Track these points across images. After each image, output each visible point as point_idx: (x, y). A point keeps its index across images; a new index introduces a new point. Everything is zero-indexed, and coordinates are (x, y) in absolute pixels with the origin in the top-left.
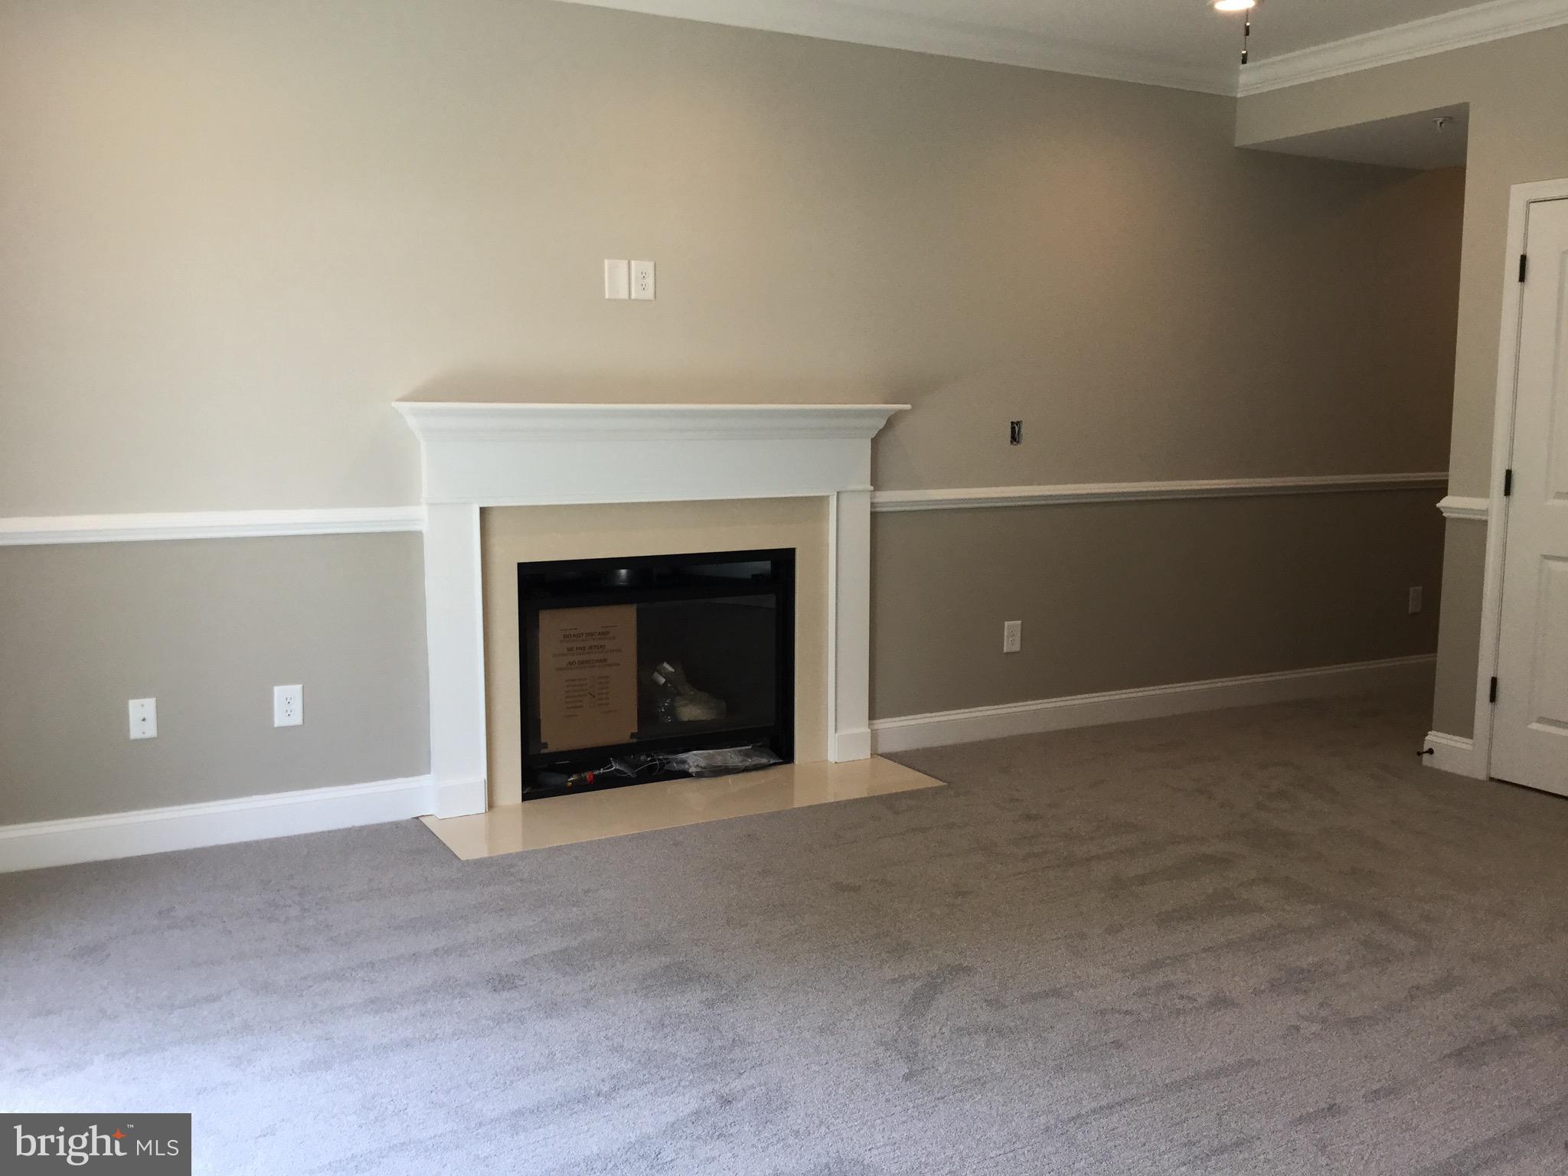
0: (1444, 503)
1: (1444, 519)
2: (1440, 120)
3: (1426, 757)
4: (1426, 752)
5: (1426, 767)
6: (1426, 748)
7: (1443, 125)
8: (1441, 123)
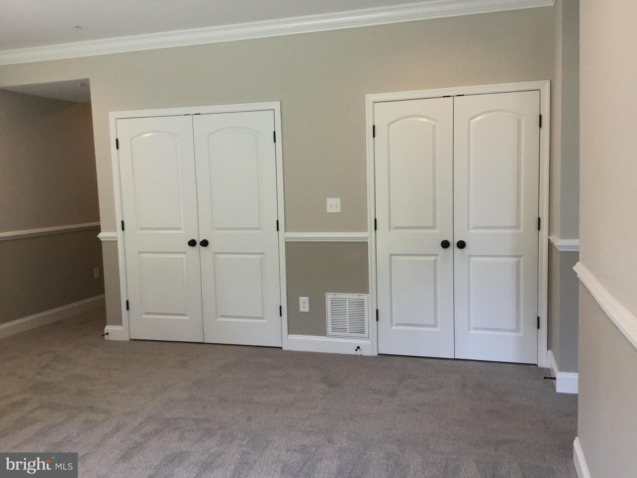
0: (100, 235)
1: (101, 241)
2: (80, 84)
3: (106, 337)
4: (106, 334)
5: (107, 340)
6: (105, 333)
7: (81, 86)
8: (80, 85)
